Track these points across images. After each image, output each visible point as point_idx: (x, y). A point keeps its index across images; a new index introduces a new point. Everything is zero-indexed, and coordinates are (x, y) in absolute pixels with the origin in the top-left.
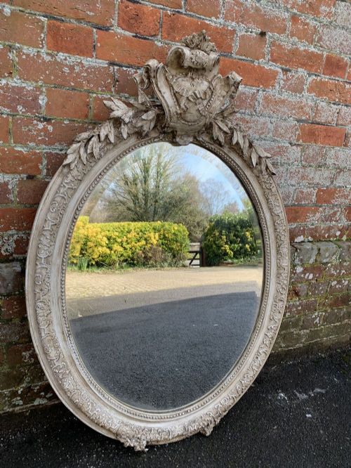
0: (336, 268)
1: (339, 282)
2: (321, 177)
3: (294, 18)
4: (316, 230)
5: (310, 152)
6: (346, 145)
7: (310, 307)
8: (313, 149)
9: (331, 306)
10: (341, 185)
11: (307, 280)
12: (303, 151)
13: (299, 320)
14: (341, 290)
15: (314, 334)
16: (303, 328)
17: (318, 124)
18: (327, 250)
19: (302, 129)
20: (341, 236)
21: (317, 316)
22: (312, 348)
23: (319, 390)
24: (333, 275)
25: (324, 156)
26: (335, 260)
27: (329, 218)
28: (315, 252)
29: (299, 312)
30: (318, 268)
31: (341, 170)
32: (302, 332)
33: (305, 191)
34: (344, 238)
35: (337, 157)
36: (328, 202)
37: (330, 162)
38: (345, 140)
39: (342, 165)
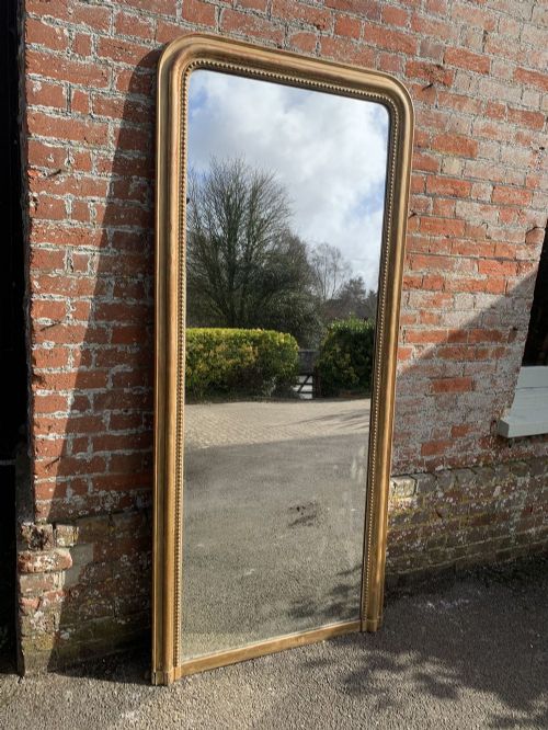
0: (473, 491)
1: (478, 504)
2: (454, 418)
3: (422, 313)
4: (454, 459)
5: (443, 399)
6: (473, 390)
7: (453, 527)
8: (444, 396)
9: (473, 525)
10: (473, 420)
11: (449, 503)
12: (437, 399)
13: (443, 539)
14: (481, 511)
15: (460, 552)
16: (448, 546)
17: (448, 378)
18: (462, 478)
19: (435, 385)
20: (478, 461)
21: (461, 534)
22: (458, 566)
23: (463, 601)
24: (472, 498)
25: (456, 401)
26: (472, 485)
27: (465, 448)
28: (453, 479)
29: (443, 531)
30: (457, 493)
31: (472, 410)
32: (447, 550)
33: (441, 429)
34: (481, 464)
35: (467, 401)
36: (463, 435)
37: (461, 404)
38: (472, 386)
39: (472, 406)
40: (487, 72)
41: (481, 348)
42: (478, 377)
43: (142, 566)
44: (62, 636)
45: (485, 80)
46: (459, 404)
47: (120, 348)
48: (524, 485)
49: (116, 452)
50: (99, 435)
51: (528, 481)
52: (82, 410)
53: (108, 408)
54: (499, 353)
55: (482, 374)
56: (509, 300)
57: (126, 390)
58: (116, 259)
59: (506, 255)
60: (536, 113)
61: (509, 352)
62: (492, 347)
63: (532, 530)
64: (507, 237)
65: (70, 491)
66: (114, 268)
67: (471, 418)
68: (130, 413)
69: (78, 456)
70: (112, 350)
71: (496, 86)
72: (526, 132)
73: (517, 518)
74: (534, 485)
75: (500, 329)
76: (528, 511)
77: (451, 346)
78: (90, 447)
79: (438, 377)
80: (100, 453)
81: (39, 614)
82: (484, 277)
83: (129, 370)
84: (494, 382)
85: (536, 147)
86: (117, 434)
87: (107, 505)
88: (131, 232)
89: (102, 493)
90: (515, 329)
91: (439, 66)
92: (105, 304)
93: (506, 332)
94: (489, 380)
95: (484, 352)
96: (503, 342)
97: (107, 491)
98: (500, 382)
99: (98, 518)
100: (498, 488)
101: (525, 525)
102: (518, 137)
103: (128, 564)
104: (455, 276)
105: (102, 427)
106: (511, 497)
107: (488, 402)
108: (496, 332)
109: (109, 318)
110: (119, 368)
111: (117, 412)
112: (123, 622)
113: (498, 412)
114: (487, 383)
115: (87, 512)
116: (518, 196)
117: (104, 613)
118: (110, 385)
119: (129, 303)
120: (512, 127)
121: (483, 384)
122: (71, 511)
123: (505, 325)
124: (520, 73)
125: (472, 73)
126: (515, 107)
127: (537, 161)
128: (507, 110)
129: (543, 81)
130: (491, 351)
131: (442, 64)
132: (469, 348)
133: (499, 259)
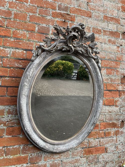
6: (106, 152)
8: (91, 157)
12: (87, 158)
17: (92, 147)
19: (85, 151)
31: (107, 162)
35: (104, 158)
38: (106, 150)
39: (107, 160)
40: (91, 17)
41: (107, 131)
42: (107, 146)
45: (90, 20)
46: (100, 160)
54: (117, 133)
55: (110, 144)
56: (117, 108)
59: (112, 88)
60: (116, 32)
61: (122, 132)
62: (113, 130)
64: (111, 81)
71: (96, 22)
72: (113, 39)
75: (115, 122)
79: (86, 148)
84: (116, 147)
85: (118, 45)
90: (123, 121)
91: (68, 14)
93: (119, 123)
94: (114, 147)
95: (109, 133)
96: (118, 127)
98: (120, 147)
102: (110, 41)
107: (115, 158)
108: (113, 123)
113: (121, 162)
114: (113, 148)
116: (113, 64)
120: (106, 37)
121: (111, 148)
123: (118, 120)
124: (106, 18)
125: (84, 17)
126: (106, 30)
127: (120, 50)
128: (102, 31)
129: (116, 20)
130: (112, 133)
131: (69, 13)
132: (101, 132)
133: (109, 91)
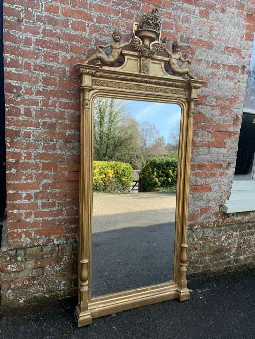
0: (212, 238)
1: (214, 244)
2: (202, 204)
4: (202, 223)
7: (203, 255)
8: (197, 194)
9: (212, 254)
10: (211, 205)
11: (200, 244)
12: (193, 195)
13: (198, 260)
14: (216, 247)
15: (206, 267)
16: (201, 263)
17: (198, 185)
18: (207, 231)
19: (192, 188)
20: (214, 225)
21: (206, 259)
22: (206, 273)
23: (207, 289)
24: (211, 241)
25: (202, 196)
26: (211, 235)
27: (208, 218)
28: (202, 232)
29: (198, 257)
30: (204, 239)
32: (200, 265)
33: (195, 209)
34: (216, 225)
35: (207, 196)
36: (206, 212)
37: (204, 198)
38: (210, 189)
39: (210, 198)
40: (211, 49)
41: (213, 172)
42: (211, 185)
43: (56, 270)
44: (20, 302)
45: (210, 52)
47: (46, 172)
48: (237, 235)
49: (45, 218)
50: (37, 211)
51: (238, 233)
52: (29, 200)
53: (41, 198)
54: (222, 174)
55: (214, 184)
56: (226, 150)
57: (49, 191)
58: (44, 133)
59: (224, 129)
60: (236, 66)
61: (227, 174)
62: (219, 171)
63: (242, 257)
64: (223, 122)
65: (24, 236)
66: (43, 137)
67: (210, 204)
68: (50, 201)
69: (28, 220)
70: (42, 173)
71: (216, 54)
72: (231, 74)
73: (234, 251)
74: (241, 236)
75: (222, 163)
76: (239, 248)
77: (198, 171)
78: (33, 216)
79: (193, 185)
80: (37, 219)
81: (10, 291)
82: (214, 140)
83: (50, 182)
84: (220, 187)
85: (236, 81)
86: (45, 211)
87: (40, 243)
88: (50, 121)
89: (38, 237)
90: (229, 163)
91: (189, 47)
92: (39, 153)
93: (225, 165)
95: (215, 174)
96: (224, 169)
97: (41, 236)
98: (223, 187)
99: (36, 248)
100: (224, 237)
101: (238, 255)
102: (228, 77)
103: (50, 269)
104: (199, 139)
105: (38, 207)
106: (230, 241)
107: (218, 197)
108: (220, 165)
109: (41, 159)
110: (45, 181)
111: (44, 200)
112: (48, 296)
113: (223, 201)
114: (217, 188)
115: (31, 246)
116: (228, 103)
117: (39, 291)
118: (41, 189)
119: (49, 152)
120: (224, 72)
121: (215, 188)
122: (24, 245)
123: (224, 161)
124: (227, 48)
125: (204, 49)
126: (225, 63)
127: (237, 87)
128: (221, 65)
129: (238, 52)
130: (218, 173)
131: (190, 45)
132: (208, 172)
133: (220, 132)
